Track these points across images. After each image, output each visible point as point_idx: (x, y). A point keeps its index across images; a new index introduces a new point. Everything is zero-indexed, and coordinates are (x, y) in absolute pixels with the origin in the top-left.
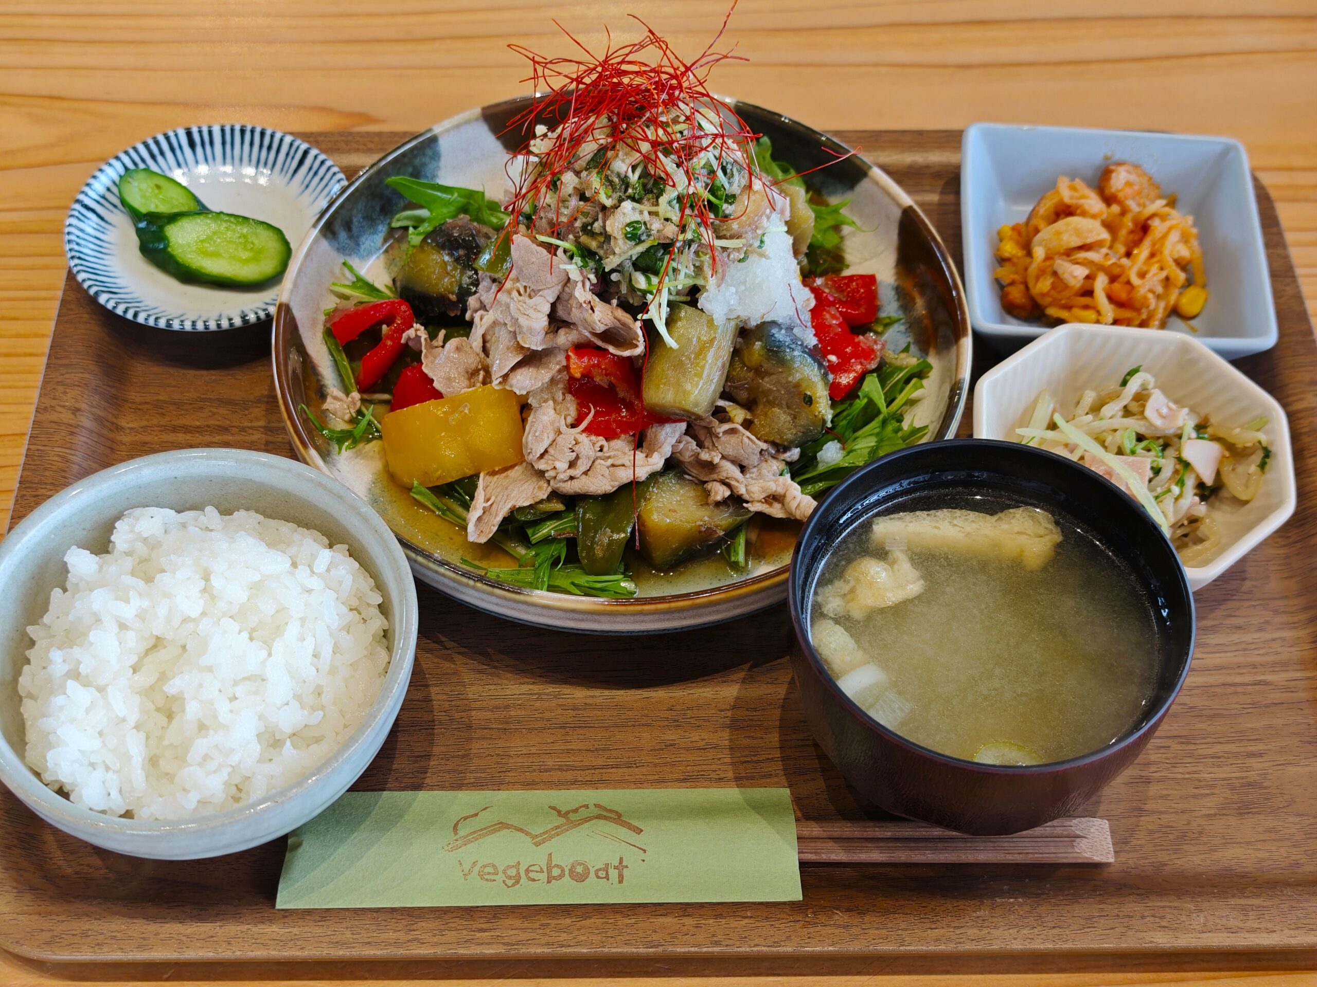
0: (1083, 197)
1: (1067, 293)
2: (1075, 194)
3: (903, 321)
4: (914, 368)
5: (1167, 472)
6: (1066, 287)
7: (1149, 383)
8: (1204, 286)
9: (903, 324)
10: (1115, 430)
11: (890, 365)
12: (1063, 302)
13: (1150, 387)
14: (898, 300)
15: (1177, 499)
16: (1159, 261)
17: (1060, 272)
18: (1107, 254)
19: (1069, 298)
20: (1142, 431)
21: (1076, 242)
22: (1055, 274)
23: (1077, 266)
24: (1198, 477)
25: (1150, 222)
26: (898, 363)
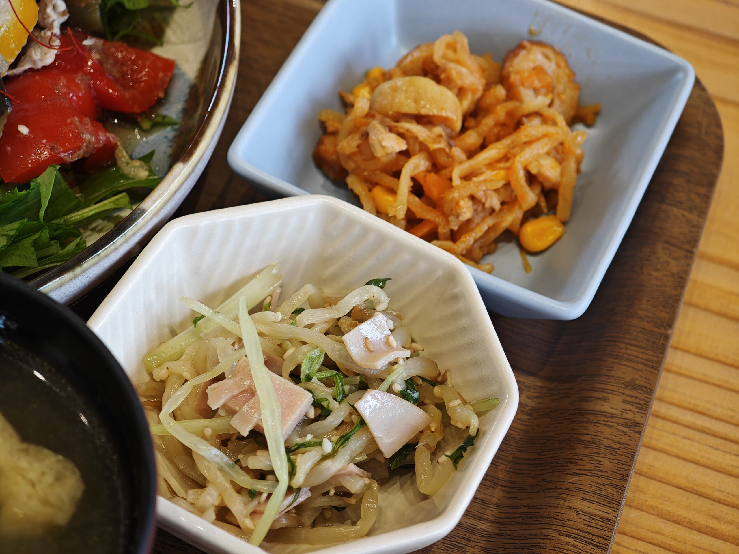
0: (458, 62)
1: (372, 165)
2: (450, 54)
3: (176, 127)
4: (140, 181)
5: (334, 420)
6: (373, 157)
7: (379, 303)
8: (564, 223)
9: (174, 130)
10: (304, 343)
11: (118, 169)
12: (366, 173)
13: (379, 308)
14: (187, 101)
15: (325, 458)
16: (508, 169)
17: (373, 138)
18: (441, 136)
19: (373, 171)
20: (334, 356)
21: (409, 107)
22: (366, 136)
23: (393, 136)
24: (372, 441)
25: (525, 120)
26: (126, 170)
